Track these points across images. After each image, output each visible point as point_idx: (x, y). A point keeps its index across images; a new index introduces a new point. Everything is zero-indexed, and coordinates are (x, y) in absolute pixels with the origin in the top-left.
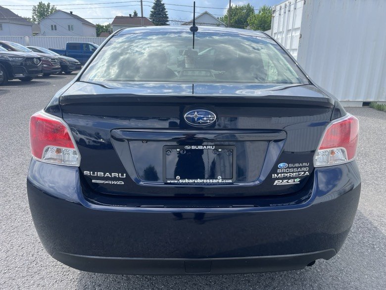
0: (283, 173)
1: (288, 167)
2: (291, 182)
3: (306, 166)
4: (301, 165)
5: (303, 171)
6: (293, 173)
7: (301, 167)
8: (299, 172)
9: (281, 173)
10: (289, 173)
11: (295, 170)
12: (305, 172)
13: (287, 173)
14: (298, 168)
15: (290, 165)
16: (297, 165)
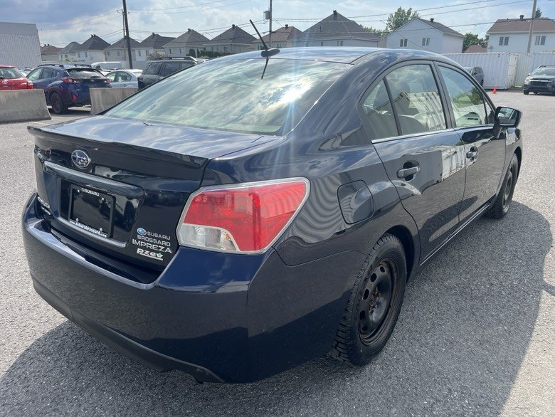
0: (143, 241)
1: (147, 235)
2: (153, 255)
3: (166, 240)
4: (160, 236)
5: (164, 246)
6: (152, 244)
7: (162, 240)
8: (159, 245)
9: (141, 240)
10: (149, 242)
11: (155, 241)
12: (166, 247)
13: (146, 242)
14: (158, 239)
15: (149, 234)
16: (156, 235)
